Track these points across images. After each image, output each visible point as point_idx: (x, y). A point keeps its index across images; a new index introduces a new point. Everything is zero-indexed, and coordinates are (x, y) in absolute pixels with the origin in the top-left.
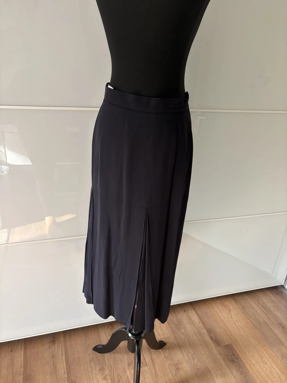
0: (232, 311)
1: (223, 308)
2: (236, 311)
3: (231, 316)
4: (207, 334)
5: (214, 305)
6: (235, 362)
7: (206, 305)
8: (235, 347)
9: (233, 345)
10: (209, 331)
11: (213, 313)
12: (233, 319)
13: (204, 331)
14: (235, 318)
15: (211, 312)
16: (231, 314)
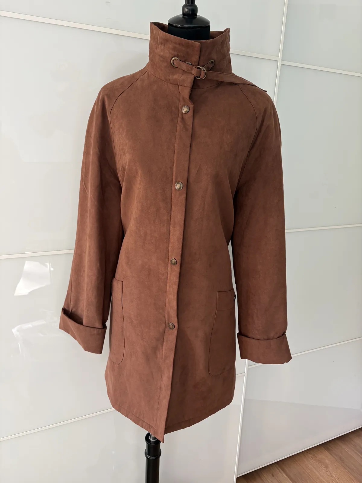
0: (329, 466)
1: (318, 463)
2: (334, 465)
3: (330, 473)
5: (306, 461)
7: (296, 462)
11: (308, 473)
12: (334, 477)
14: (335, 476)
15: (305, 472)
16: (329, 470)
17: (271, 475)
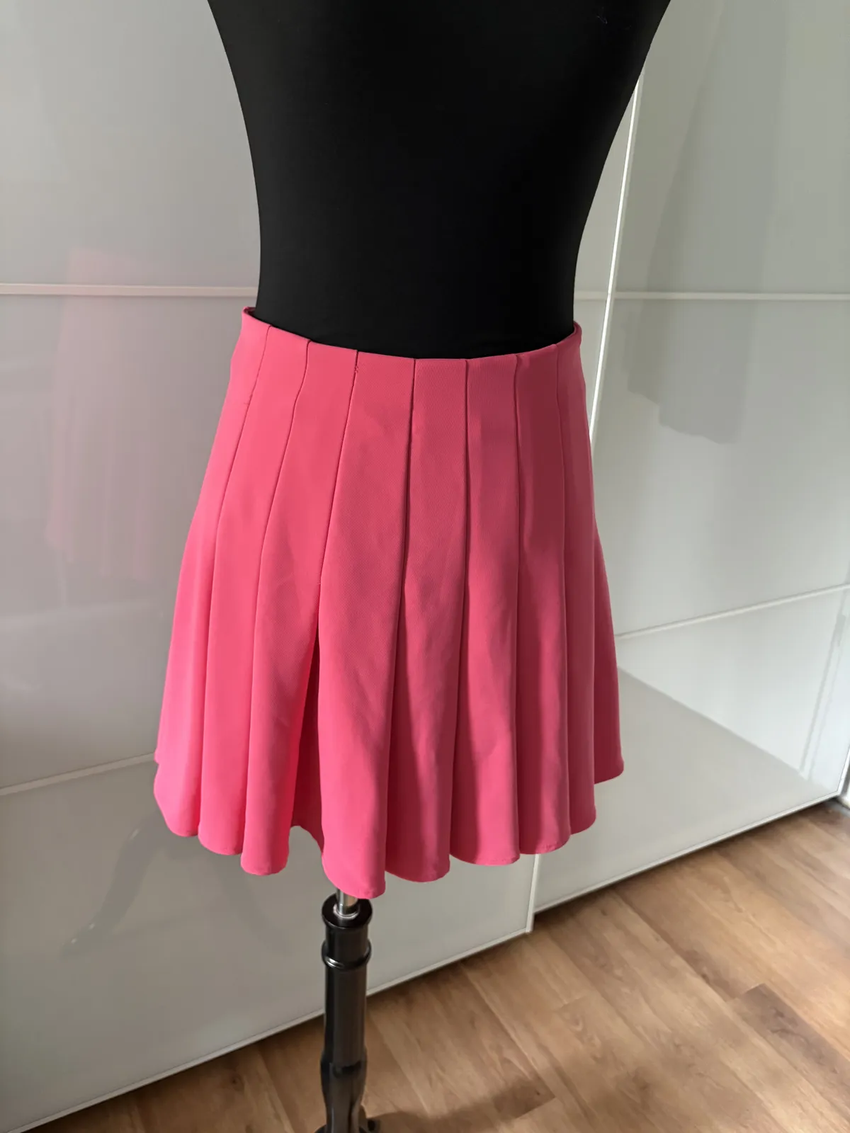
3: (735, 904)
4: (688, 967)
6: (793, 1033)
8: (776, 991)
9: (768, 984)
10: (693, 959)
13: (678, 962)
16: (732, 900)
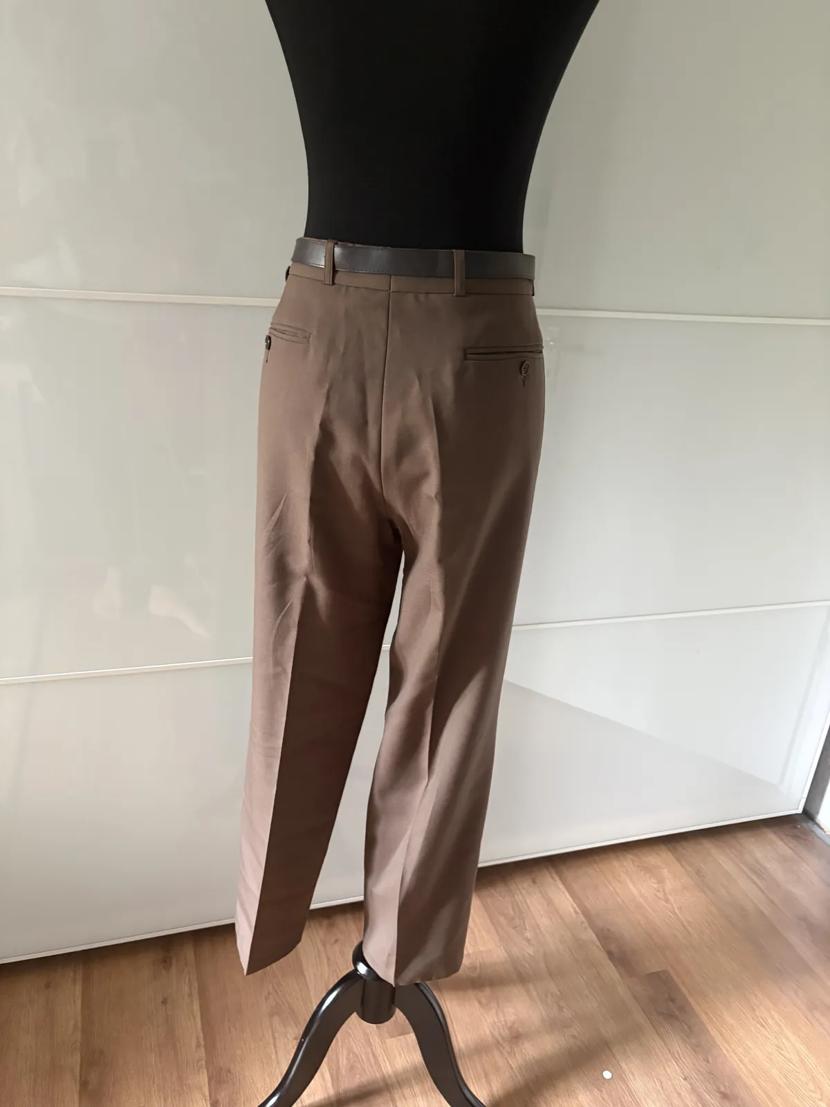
0: (667, 881)
1: (643, 873)
2: (678, 881)
3: (665, 895)
4: (599, 944)
5: (617, 865)
6: (677, 1019)
7: (594, 864)
8: (675, 978)
9: (670, 971)
10: (605, 937)
12: (671, 903)
14: (675, 901)
16: (664, 891)
17: (530, 881)
